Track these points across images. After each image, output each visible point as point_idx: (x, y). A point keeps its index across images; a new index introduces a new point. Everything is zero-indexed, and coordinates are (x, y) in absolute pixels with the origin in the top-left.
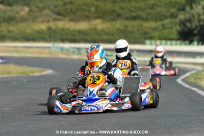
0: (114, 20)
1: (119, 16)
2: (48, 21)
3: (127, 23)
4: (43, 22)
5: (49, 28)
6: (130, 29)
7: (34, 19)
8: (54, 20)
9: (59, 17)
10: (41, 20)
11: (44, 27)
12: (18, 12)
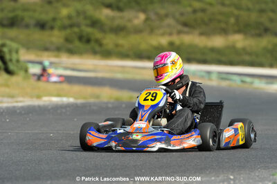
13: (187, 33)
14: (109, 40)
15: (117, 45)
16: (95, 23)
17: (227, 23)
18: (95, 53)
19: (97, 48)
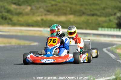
0: (81, 15)
1: (84, 13)
2: (42, 15)
3: (88, 18)
4: (39, 16)
5: (42, 20)
6: (90, 21)
7: (34, 14)
8: (46, 15)
9: (48, 13)
10: (38, 14)
11: (39, 18)
12: (24, 10)
13: (49, 15)
14: (15, 19)
15: (18, 21)
16: (9, 11)
17: (66, 10)
18: (9, 24)
19: (10, 22)
